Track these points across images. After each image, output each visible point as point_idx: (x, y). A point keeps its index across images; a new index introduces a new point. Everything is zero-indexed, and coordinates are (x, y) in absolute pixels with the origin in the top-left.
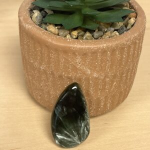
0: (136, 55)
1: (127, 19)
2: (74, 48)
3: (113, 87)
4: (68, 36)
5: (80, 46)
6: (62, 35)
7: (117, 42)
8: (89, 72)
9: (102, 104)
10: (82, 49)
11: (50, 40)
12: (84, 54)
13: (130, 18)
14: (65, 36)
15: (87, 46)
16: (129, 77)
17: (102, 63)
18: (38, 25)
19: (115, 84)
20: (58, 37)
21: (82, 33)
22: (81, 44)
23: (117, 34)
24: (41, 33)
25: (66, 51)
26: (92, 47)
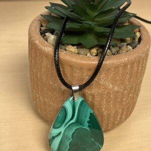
4: (89, 54)
7: (135, 55)
8: (111, 86)
9: (119, 116)
11: (74, 60)
12: (108, 69)
13: (135, 33)
14: (86, 55)
15: (110, 62)
17: (122, 77)
19: (131, 95)
21: (101, 50)
24: (63, 54)
26: (115, 62)
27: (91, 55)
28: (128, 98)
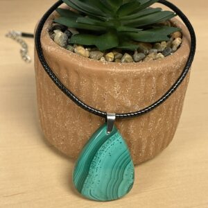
1: (171, 39)
2: (112, 72)
3: (158, 124)
5: (119, 70)
6: (95, 58)
7: (163, 65)
8: (130, 103)
9: (144, 147)
10: (121, 73)
11: (80, 64)
12: (124, 80)
13: (174, 39)
14: (99, 59)
15: (128, 70)
17: (145, 93)
18: (63, 47)
19: (160, 119)
21: (120, 55)
22: (121, 68)
23: (162, 56)
24: (68, 55)
25: (101, 77)
26: (134, 70)
27: (106, 60)
28: (156, 123)
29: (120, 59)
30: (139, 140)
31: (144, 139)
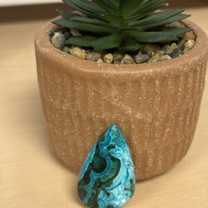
0: (196, 90)
3: (166, 135)
4: (100, 61)
5: (115, 72)
7: (168, 67)
8: (130, 111)
9: (151, 161)
14: (96, 61)
15: (125, 72)
16: (187, 123)
17: (147, 99)
19: (168, 130)
20: (85, 61)
21: (119, 56)
24: (61, 57)
25: (96, 80)
26: (133, 72)
27: (103, 61)
28: (163, 134)
29: (120, 60)
30: (145, 152)
31: (150, 152)
